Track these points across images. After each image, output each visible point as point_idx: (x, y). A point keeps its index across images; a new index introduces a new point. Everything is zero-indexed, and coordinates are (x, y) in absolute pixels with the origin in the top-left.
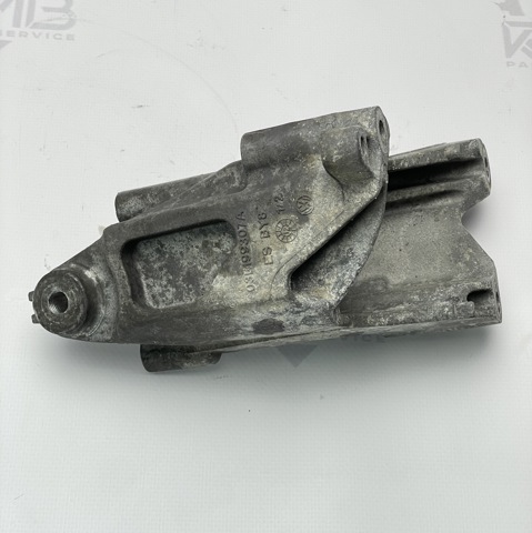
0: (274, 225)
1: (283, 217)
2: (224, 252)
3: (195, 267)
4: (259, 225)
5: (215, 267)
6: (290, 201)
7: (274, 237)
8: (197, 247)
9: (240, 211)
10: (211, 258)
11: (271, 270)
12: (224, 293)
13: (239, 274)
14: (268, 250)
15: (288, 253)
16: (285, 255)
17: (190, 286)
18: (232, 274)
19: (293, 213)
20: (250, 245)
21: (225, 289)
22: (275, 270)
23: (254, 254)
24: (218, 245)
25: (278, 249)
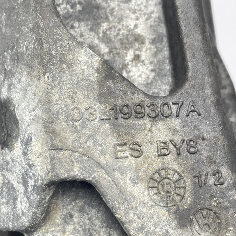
0: (176, 167)
1: (188, 182)
2: (125, 66)
3: (107, 19)
4: (178, 139)
5: (104, 49)
6: (212, 196)
7: (157, 163)
8: (136, 26)
9: (202, 110)
10: (118, 45)
11: (103, 153)
12: (70, 66)
13: (99, 95)
14: (138, 152)
15: (130, 187)
16: (126, 181)
17: (79, 7)
18: (100, 83)
19: (194, 202)
20: (146, 122)
21: (78, 69)
22: (103, 160)
23: (132, 127)
24: (137, 58)
25: (137, 170)
